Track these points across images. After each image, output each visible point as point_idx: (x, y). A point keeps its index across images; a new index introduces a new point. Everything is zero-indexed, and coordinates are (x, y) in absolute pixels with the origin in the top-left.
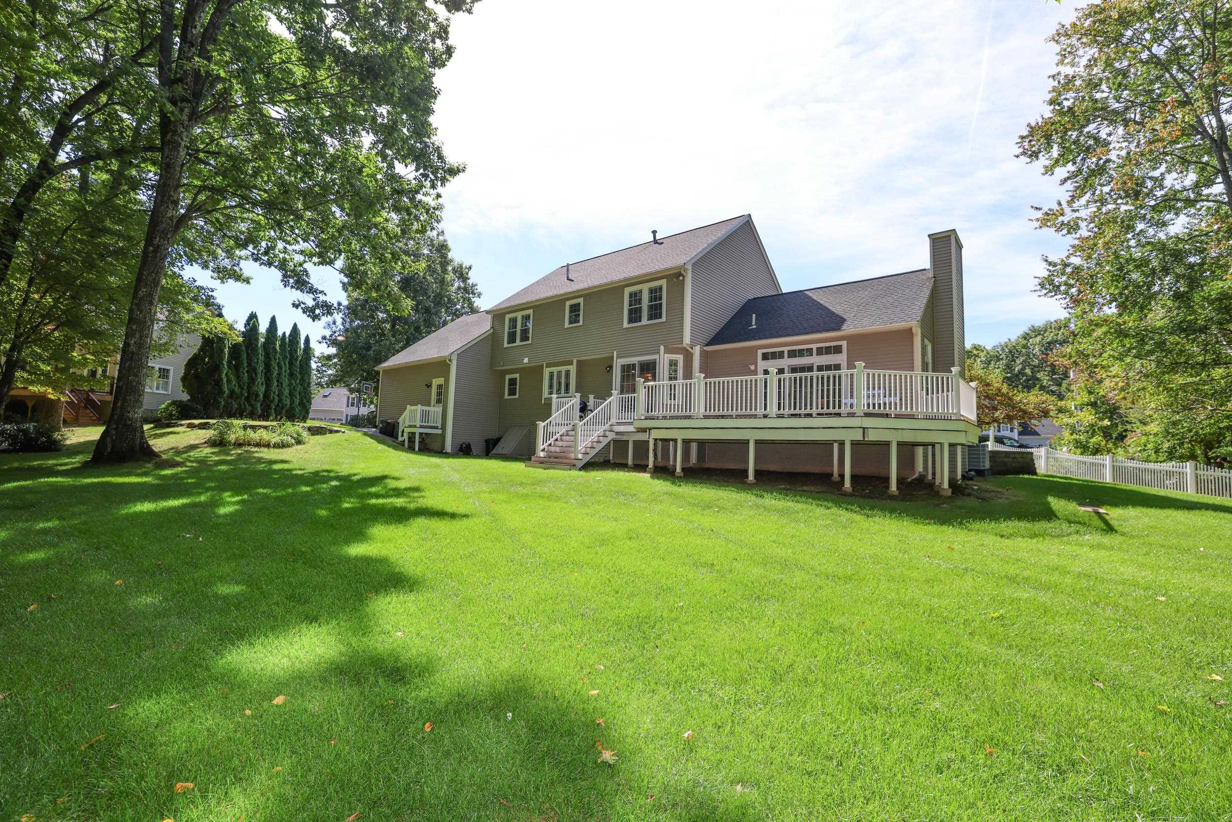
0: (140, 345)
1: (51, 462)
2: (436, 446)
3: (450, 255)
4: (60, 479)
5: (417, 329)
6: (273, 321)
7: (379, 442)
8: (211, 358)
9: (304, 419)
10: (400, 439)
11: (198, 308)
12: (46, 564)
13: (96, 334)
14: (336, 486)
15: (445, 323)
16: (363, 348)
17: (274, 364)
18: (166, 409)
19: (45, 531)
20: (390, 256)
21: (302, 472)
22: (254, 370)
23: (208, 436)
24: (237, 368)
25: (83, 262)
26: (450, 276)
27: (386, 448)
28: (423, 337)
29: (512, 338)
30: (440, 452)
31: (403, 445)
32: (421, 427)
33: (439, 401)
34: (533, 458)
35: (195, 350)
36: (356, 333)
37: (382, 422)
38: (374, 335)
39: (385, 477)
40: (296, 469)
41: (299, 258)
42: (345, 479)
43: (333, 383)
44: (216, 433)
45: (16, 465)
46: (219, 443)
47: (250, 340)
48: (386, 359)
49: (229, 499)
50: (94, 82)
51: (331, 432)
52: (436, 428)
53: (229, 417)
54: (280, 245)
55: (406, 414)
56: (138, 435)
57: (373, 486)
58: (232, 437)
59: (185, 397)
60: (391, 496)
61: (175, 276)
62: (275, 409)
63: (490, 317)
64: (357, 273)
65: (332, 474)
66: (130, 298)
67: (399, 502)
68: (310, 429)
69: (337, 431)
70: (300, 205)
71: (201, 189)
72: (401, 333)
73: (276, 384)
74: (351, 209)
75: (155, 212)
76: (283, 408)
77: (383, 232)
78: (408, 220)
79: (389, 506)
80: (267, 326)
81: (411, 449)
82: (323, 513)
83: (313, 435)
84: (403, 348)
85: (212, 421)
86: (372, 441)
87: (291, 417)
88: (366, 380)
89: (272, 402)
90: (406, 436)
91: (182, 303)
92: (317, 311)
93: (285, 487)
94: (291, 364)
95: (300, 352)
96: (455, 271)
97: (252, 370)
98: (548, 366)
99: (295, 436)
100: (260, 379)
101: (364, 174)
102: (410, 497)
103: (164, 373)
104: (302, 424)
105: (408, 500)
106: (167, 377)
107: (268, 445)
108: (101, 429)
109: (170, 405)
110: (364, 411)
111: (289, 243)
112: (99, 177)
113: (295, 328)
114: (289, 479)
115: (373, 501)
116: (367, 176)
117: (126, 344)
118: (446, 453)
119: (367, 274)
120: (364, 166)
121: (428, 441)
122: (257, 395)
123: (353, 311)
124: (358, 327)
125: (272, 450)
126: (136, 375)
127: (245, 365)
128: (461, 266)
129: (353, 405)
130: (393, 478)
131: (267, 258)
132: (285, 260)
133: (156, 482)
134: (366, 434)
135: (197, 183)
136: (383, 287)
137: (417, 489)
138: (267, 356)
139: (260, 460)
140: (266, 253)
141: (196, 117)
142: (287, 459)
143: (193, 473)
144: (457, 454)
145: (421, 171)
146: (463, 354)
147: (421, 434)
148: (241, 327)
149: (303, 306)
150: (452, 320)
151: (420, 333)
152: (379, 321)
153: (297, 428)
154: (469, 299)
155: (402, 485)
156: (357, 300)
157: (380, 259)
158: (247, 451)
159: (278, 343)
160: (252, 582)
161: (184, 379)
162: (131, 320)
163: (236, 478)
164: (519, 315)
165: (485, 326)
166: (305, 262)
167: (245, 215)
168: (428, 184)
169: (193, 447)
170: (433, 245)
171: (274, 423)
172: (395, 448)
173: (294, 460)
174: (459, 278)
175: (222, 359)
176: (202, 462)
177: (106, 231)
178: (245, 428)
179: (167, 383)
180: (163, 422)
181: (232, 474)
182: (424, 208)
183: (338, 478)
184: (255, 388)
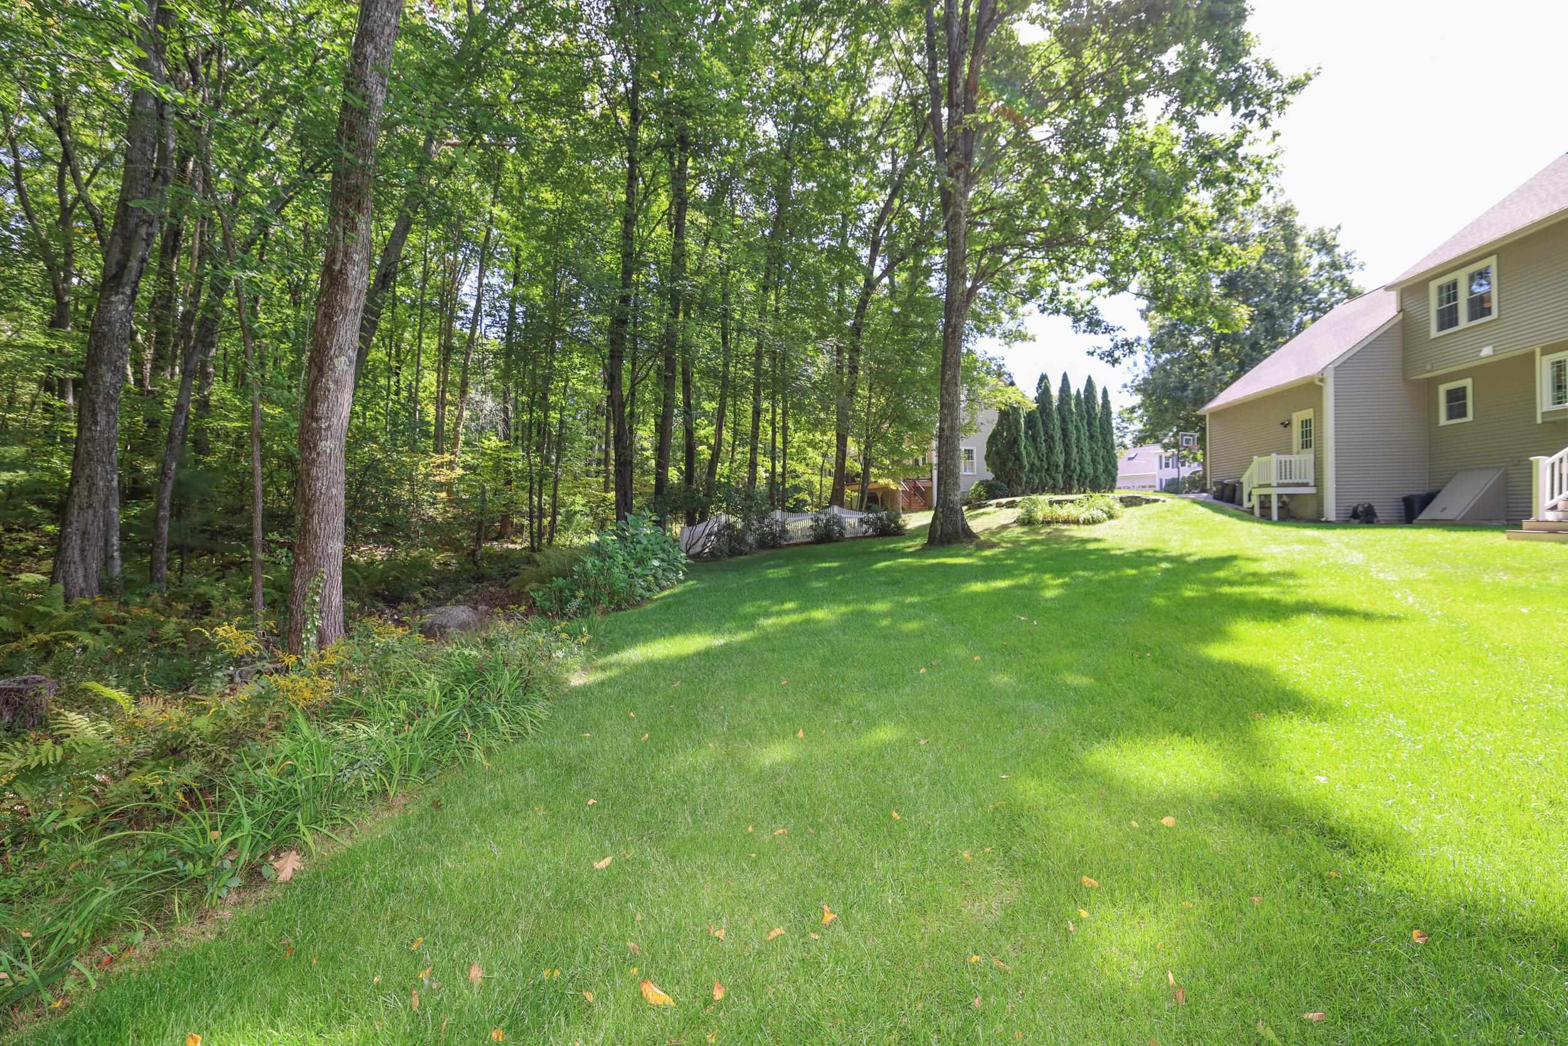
0: (952, 428)
1: (901, 545)
2: (1310, 511)
3: (1299, 222)
4: (909, 560)
5: (1255, 346)
6: (1065, 378)
7: (1216, 510)
8: (1009, 431)
9: (1112, 489)
10: (1246, 504)
11: (992, 380)
12: (921, 634)
13: (915, 425)
14: (1167, 569)
15: (1301, 327)
16: (1176, 388)
17: (1071, 428)
18: (975, 490)
19: (913, 605)
20: (1206, 253)
21: (1122, 552)
22: (1052, 437)
23: (1016, 515)
24: (1034, 438)
25: (902, 359)
26: (1303, 251)
27: (1226, 518)
28: (1266, 356)
29: (1448, 318)
30: (1317, 520)
31: (1252, 513)
32: (1279, 485)
33: (1306, 445)
34: (1525, 523)
35: (993, 426)
36: (1165, 370)
37: (1215, 483)
38: (1190, 368)
39: (1233, 558)
40: (1114, 549)
41: (1086, 295)
42: (1178, 560)
43: (1140, 441)
44: (1023, 511)
45: (880, 547)
46: (1027, 522)
47: (1044, 405)
48: (1212, 397)
49: (1051, 582)
50: (889, 191)
51: (1148, 501)
52: (1306, 485)
53: (1033, 492)
54: (1063, 286)
55: (1253, 469)
56: (959, 517)
57: (1220, 569)
58: (1039, 515)
59: (990, 476)
60: (1251, 584)
61: (970, 352)
62: (1078, 480)
63: (1393, 296)
64: (1163, 291)
65: (1159, 555)
66: (939, 384)
67: (1267, 592)
68: (1122, 500)
69: (1156, 501)
70: (1083, 230)
71: (982, 254)
72: (1229, 357)
73: (1075, 450)
74: (1146, 210)
75: (949, 290)
76: (1086, 478)
77: (1191, 224)
78: (1229, 192)
79: (1252, 598)
80: (1060, 385)
81: (1265, 516)
82: (1159, 601)
83: (1126, 506)
84: (1235, 378)
85: (1018, 499)
86: (1204, 510)
87: (1096, 487)
88: (1185, 429)
89: (1073, 472)
90: (1255, 501)
91: (978, 379)
92: (1117, 354)
93: (1106, 569)
94: (1090, 424)
95: (1098, 409)
96: (1310, 242)
97: (1050, 438)
98: (1546, 351)
99: (1106, 509)
100: (1059, 447)
101: (1156, 156)
102: (1280, 585)
103: (969, 452)
104: (1111, 495)
105: (1280, 589)
106: (972, 458)
107: (1077, 522)
108: (931, 513)
109: (978, 485)
110: (1186, 472)
111: (1072, 281)
112: (901, 277)
113: (1090, 382)
114: (1106, 560)
115: (1226, 589)
116: (1161, 156)
117: (941, 429)
118: (1327, 522)
119: (1177, 288)
120: (1153, 145)
121: (1292, 506)
122: (1057, 466)
123: (1158, 343)
124: (1167, 361)
125: (1082, 527)
126: (952, 459)
127: (1042, 433)
128: (1321, 232)
129: (1167, 465)
130: (1247, 559)
131: (1053, 306)
132: (1070, 303)
133: (980, 563)
134: (1195, 501)
135: (979, 248)
136: (1202, 300)
137: (1290, 575)
138: (1063, 420)
139: (1071, 539)
140: (1051, 300)
141: (970, 180)
142: (1100, 537)
143: (1010, 553)
144: (1347, 522)
145: (1243, 110)
146: (1346, 367)
147: (1280, 496)
148: (1032, 394)
149: (1099, 351)
150: (1314, 319)
151: (1261, 351)
152: (1194, 348)
153: (1108, 500)
154: (1343, 277)
155: (1266, 568)
156: (1161, 327)
157: (1192, 262)
158: (1056, 530)
159: (1073, 402)
160: (1100, 676)
161: (987, 458)
162: (942, 405)
163: (1051, 559)
164: (1462, 276)
165: (1388, 310)
166: (1093, 298)
167: (1024, 266)
168: (1256, 123)
169: (1005, 527)
170: (1267, 216)
171: (1081, 496)
172: (1240, 518)
173: (1109, 538)
174: (1319, 251)
175: (1018, 431)
176: (1015, 542)
177: (914, 325)
178: (1051, 503)
179: (972, 464)
180: (976, 503)
181: (1046, 555)
182: (1252, 163)
183: (1168, 559)
184: (1054, 458)
